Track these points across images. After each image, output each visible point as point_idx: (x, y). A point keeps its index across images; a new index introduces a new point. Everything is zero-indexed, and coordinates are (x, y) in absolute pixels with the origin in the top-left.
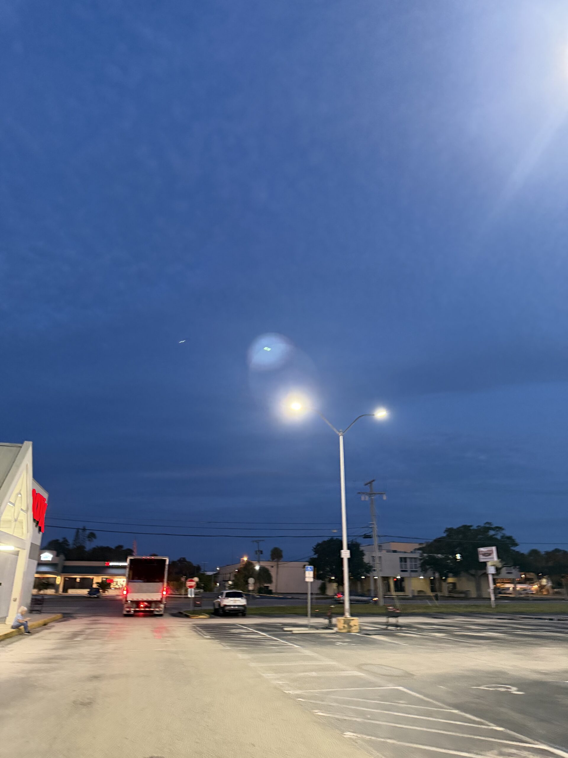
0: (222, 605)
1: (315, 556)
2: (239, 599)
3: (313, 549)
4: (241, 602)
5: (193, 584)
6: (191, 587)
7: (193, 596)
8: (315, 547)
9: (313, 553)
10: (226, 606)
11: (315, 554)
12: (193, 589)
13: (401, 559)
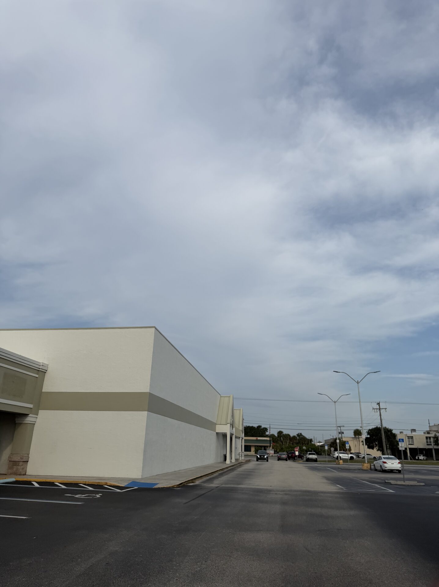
5: (297, 449)
12: (297, 452)
13: (427, 438)
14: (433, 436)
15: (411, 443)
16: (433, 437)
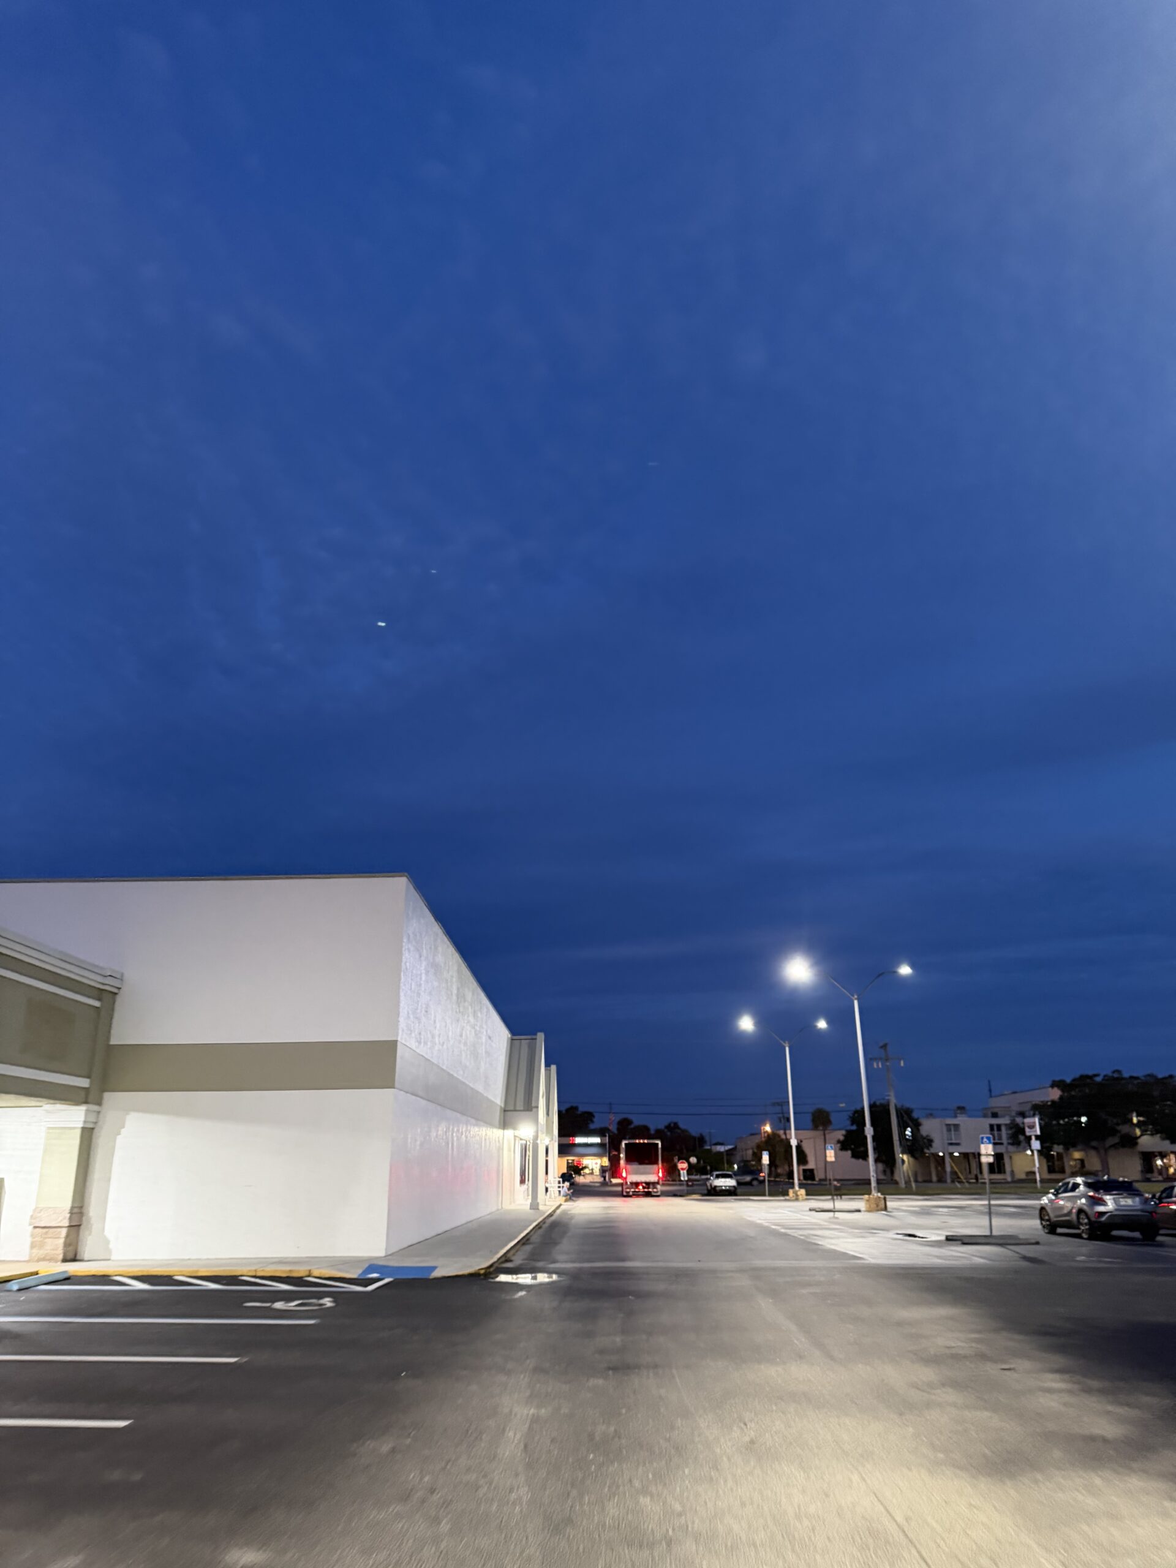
0: (713, 1186)
1: (854, 1127)
2: (728, 1180)
3: (848, 1117)
4: (730, 1183)
5: (685, 1165)
6: (683, 1169)
7: (686, 1179)
8: (851, 1115)
9: (849, 1122)
10: (716, 1187)
11: (852, 1124)
12: (685, 1172)
13: (992, 1127)
14: (1008, 1122)
15: (953, 1141)
16: (1006, 1125)
